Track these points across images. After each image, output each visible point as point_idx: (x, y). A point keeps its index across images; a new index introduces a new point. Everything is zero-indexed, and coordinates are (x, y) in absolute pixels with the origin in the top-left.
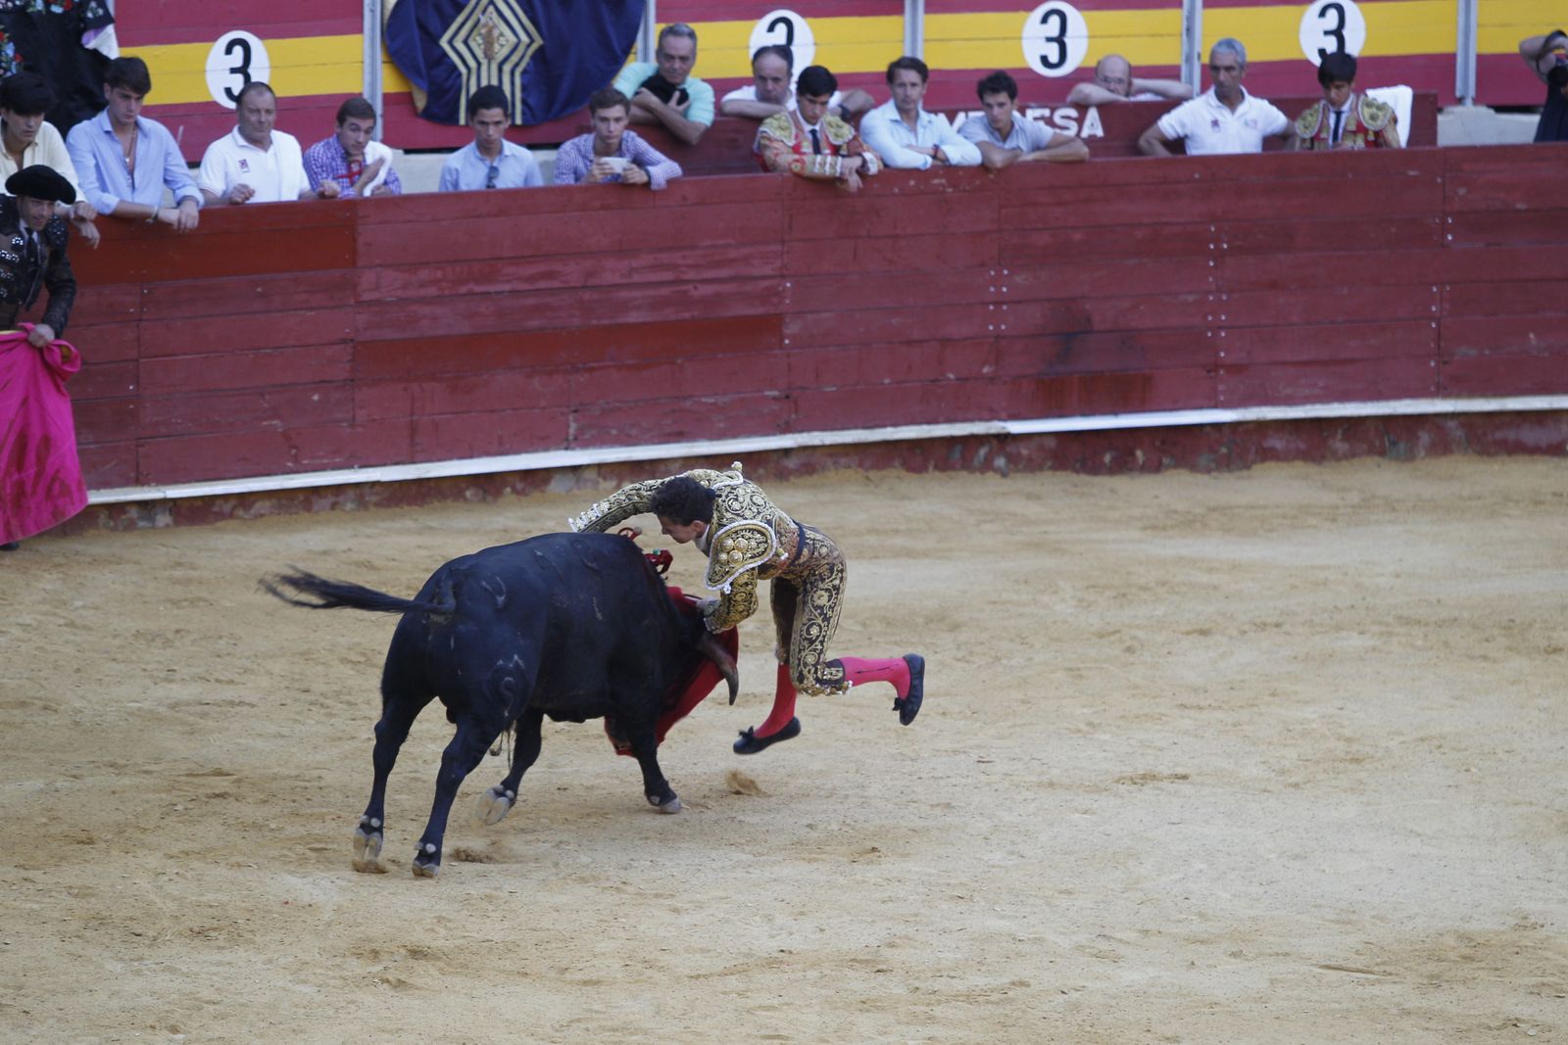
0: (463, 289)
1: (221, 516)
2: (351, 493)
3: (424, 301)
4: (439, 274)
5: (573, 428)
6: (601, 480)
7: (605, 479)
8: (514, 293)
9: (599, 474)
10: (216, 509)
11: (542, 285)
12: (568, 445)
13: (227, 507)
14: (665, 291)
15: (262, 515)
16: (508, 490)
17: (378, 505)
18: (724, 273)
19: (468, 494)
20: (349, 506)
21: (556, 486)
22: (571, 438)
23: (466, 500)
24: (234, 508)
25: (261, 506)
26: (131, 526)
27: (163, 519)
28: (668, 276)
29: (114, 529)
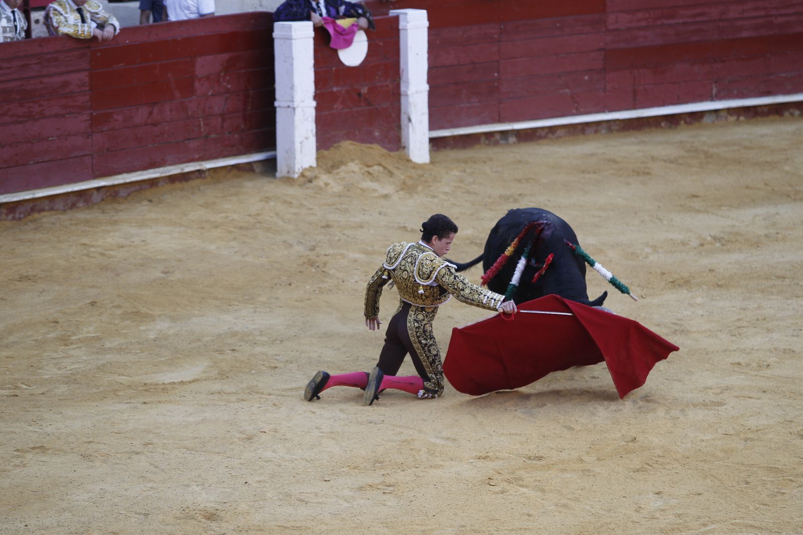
0: (659, 22)
1: (540, 137)
2: (604, 125)
3: (640, 29)
4: (647, 15)
5: (714, 91)
6: (729, 117)
7: (731, 115)
8: (684, 24)
9: (728, 113)
10: (538, 134)
11: (699, 19)
12: (712, 98)
13: (543, 133)
14: (760, 21)
15: (560, 137)
16: (682, 122)
17: (618, 130)
18: (791, 11)
19: (663, 124)
20: (604, 131)
21: (707, 120)
22: (714, 94)
23: (661, 127)
24: (547, 133)
25: (560, 132)
26: (496, 143)
27: (512, 139)
28: (762, 13)
29: (489, 145)
